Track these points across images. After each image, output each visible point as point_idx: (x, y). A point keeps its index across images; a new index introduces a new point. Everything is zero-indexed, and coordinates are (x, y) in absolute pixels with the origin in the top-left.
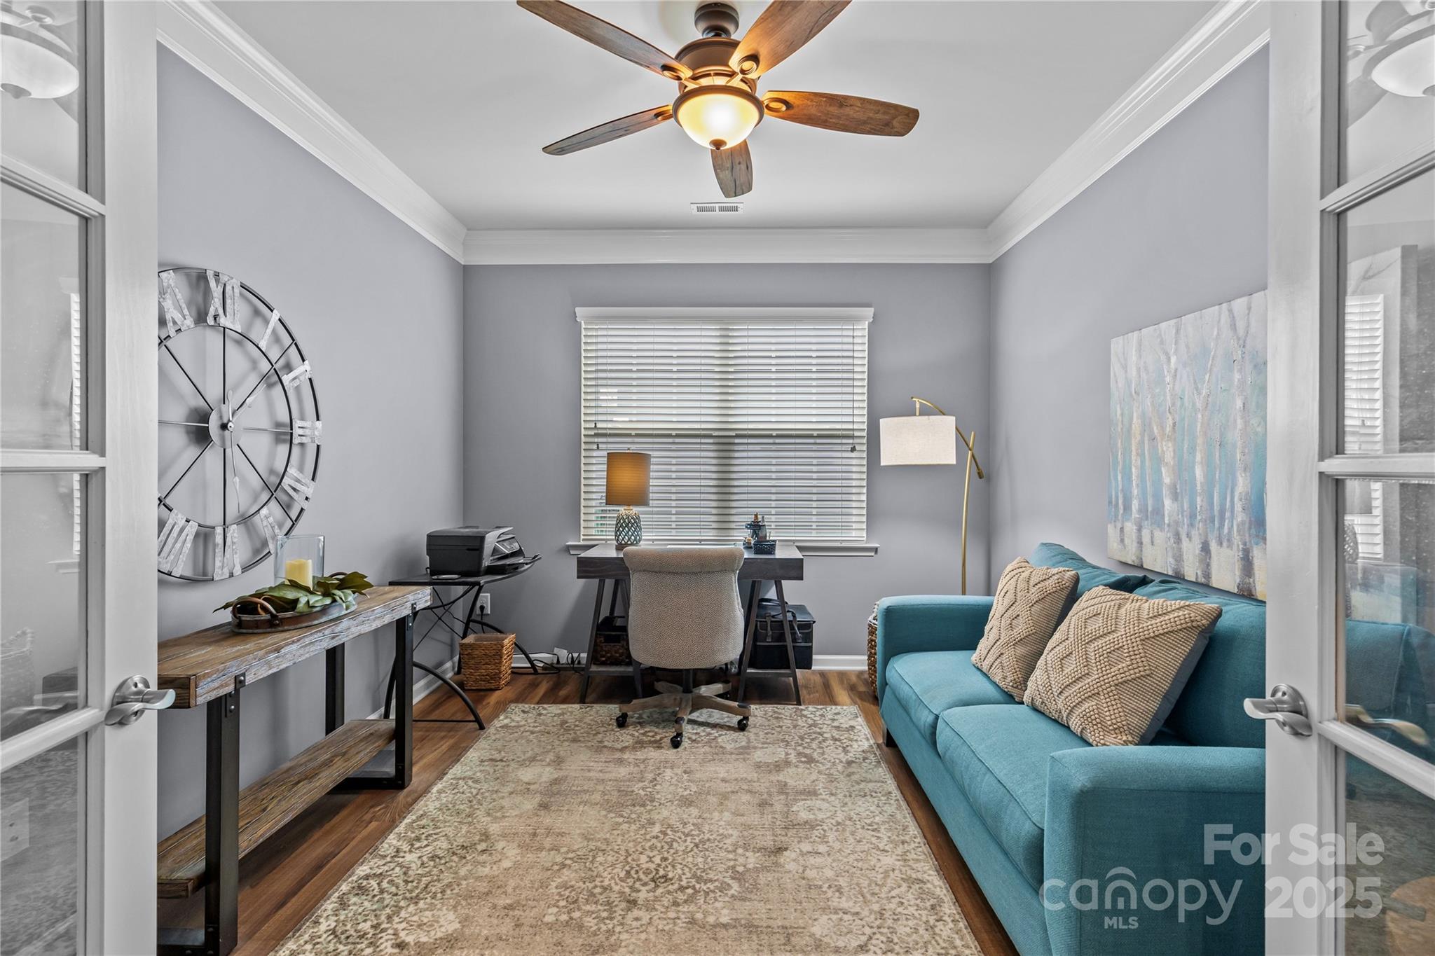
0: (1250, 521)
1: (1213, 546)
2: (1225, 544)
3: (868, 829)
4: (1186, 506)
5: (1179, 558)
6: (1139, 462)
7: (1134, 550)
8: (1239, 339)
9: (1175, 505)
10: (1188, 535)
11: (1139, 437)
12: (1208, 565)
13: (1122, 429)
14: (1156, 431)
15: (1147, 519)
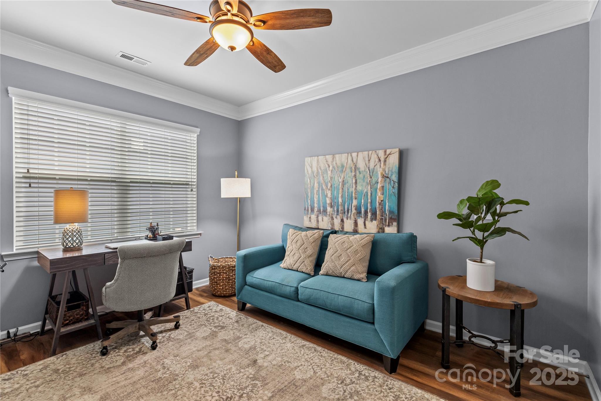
0: (357, 213)
1: (345, 220)
2: (349, 219)
3: (271, 339)
4: (335, 209)
5: (333, 224)
6: (317, 197)
7: (315, 223)
8: (354, 164)
9: (332, 209)
10: (336, 217)
11: (317, 189)
12: (343, 225)
13: (310, 186)
14: (324, 188)
15: (320, 213)
